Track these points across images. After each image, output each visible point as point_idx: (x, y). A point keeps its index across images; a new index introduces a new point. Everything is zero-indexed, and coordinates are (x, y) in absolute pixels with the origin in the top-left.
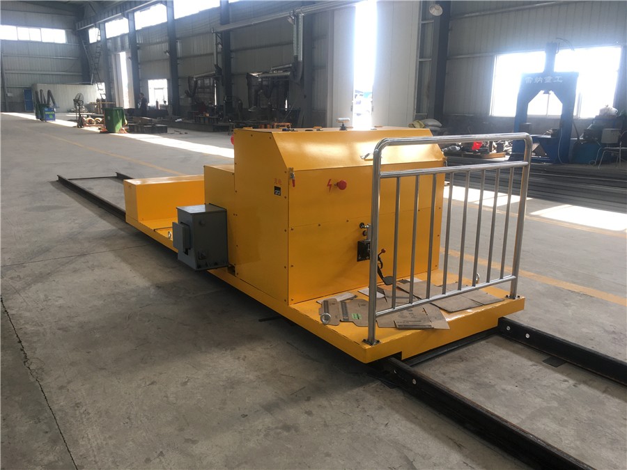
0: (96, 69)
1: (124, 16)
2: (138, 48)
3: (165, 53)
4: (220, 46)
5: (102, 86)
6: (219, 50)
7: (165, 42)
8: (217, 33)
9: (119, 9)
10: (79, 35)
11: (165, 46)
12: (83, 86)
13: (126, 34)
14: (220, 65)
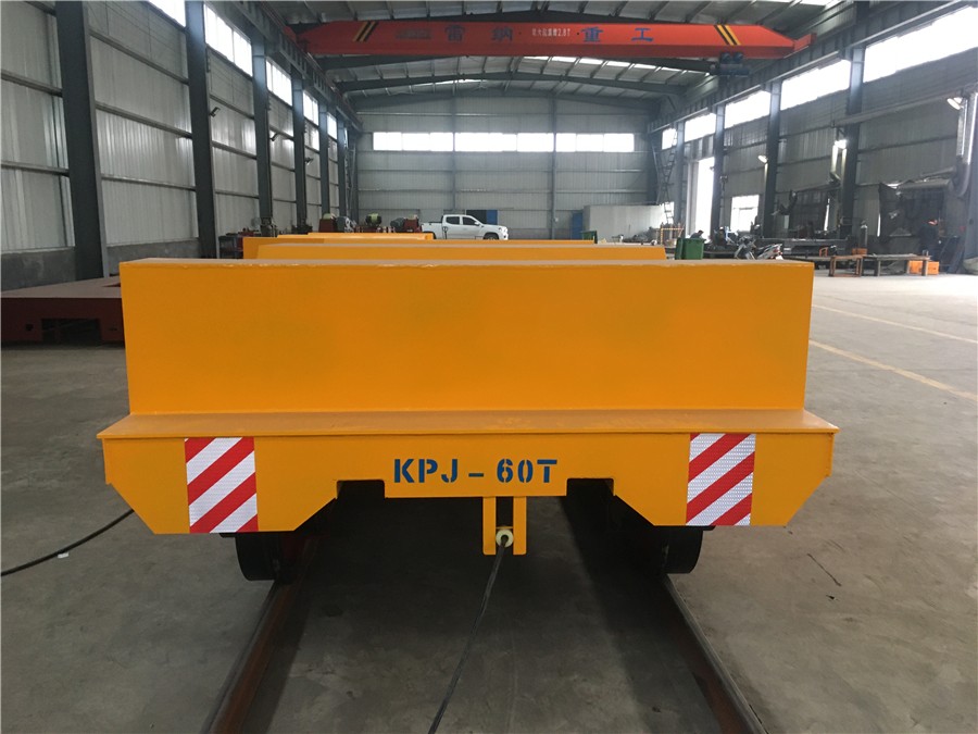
0: (667, 184)
1: (710, 111)
5: (671, 206)
10: (650, 139)
12: (645, 207)
13: (710, 136)
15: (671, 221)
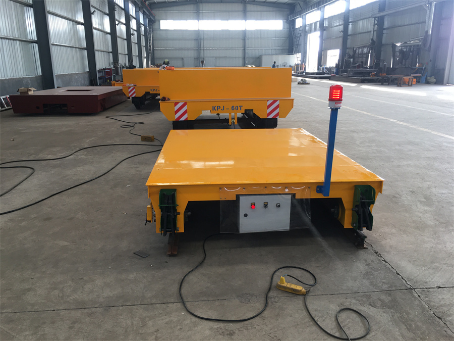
0: (297, 45)
1: (318, 9)
2: (325, 30)
3: (340, 32)
4: (376, 26)
5: (299, 55)
6: (376, 29)
7: (342, 25)
8: (375, 18)
10: (290, 23)
12: (288, 55)
13: (318, 21)
14: (375, 39)
15: (300, 63)
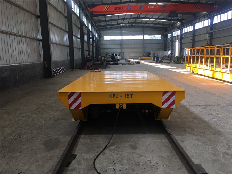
2: (183, 39)
3: (191, 40)
4: (209, 37)
8: (208, 33)
9: (178, 28)
10: (165, 36)
11: (192, 38)
12: (164, 51)
13: (179, 35)
14: (208, 43)
15: (170, 54)
